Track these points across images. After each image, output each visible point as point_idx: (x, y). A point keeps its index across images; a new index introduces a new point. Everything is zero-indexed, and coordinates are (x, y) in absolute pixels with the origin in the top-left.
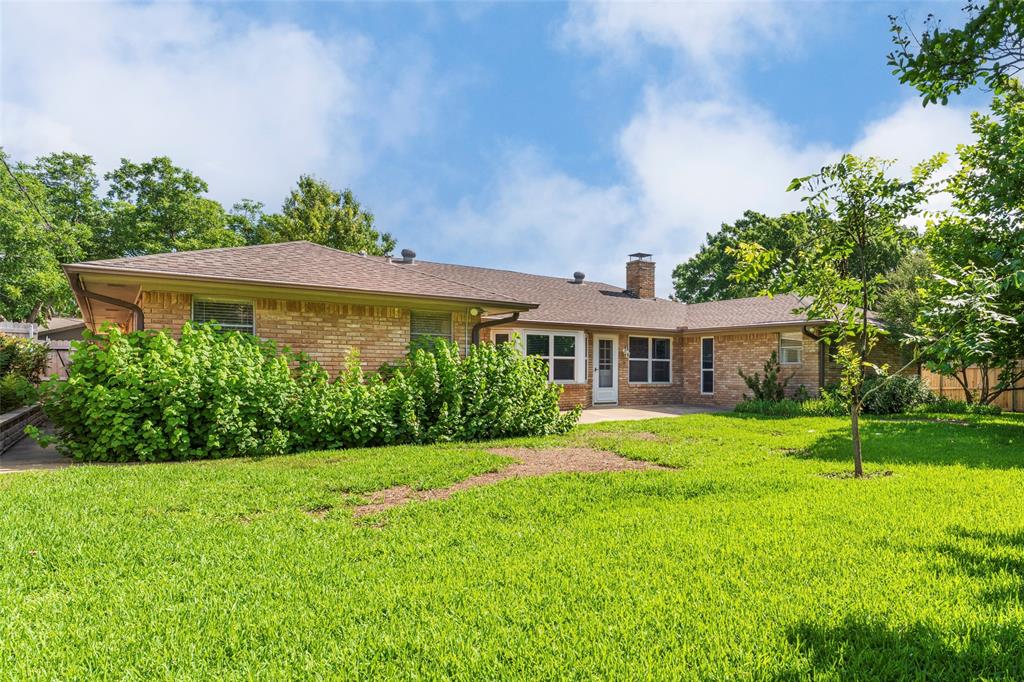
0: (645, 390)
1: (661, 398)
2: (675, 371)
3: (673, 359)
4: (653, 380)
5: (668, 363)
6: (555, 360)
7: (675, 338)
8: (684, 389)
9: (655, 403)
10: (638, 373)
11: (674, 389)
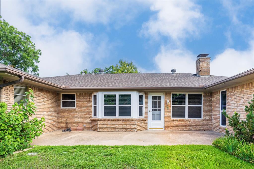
0: (183, 122)
1: (194, 127)
2: (205, 112)
3: (204, 105)
4: (188, 117)
5: (201, 107)
6: (119, 107)
7: (205, 93)
8: (212, 123)
9: (190, 130)
10: (178, 113)
11: (204, 122)
